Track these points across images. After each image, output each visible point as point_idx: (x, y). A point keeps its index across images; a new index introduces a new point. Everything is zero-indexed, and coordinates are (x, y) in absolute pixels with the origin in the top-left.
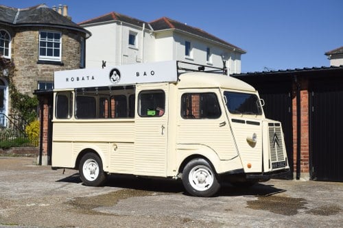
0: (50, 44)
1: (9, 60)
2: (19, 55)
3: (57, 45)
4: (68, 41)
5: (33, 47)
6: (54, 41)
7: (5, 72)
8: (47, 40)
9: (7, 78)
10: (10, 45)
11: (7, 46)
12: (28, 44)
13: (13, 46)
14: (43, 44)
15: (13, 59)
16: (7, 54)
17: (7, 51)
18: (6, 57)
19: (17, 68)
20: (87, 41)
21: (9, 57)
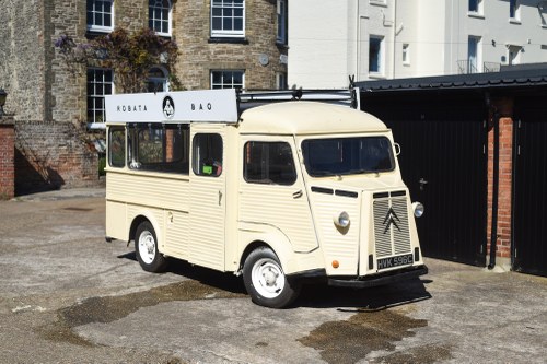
0: (227, 12)
1: (169, 38)
2: (183, 31)
3: (239, 12)
4: (255, 5)
5: (201, 17)
6: (233, 5)
7: (163, 58)
8: (222, 5)
9: (167, 66)
10: (170, 14)
11: (166, 17)
12: (195, 13)
13: (174, 17)
14: (217, 11)
15: (174, 37)
16: (166, 30)
17: (166, 25)
18: (161, 34)
19: (180, 50)
21: (169, 34)
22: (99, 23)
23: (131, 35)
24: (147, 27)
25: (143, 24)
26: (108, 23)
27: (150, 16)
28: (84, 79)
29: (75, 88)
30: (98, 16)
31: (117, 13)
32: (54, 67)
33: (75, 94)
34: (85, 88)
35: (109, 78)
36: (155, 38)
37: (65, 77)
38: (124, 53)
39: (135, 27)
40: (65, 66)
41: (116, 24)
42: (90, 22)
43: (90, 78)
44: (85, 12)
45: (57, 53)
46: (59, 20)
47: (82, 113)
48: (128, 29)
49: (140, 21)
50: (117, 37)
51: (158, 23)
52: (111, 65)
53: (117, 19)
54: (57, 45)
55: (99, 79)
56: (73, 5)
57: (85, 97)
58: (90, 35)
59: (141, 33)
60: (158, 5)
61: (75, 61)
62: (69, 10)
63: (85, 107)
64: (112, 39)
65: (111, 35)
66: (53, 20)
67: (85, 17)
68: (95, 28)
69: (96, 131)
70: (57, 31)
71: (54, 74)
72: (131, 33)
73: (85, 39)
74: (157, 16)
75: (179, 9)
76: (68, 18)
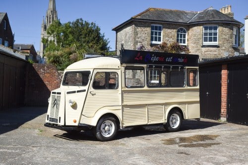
0: (211, 34)
1: (185, 46)
2: (192, 43)
3: (215, 34)
4: (223, 31)
5: (199, 36)
6: (213, 31)
8: (208, 31)
10: (186, 36)
11: (184, 37)
12: (196, 35)
13: (188, 37)
14: (206, 34)
15: (188, 46)
16: (184, 42)
18: (182, 44)
19: (190, 51)
21: (186, 44)
22: (156, 40)
23: (169, 45)
24: (176, 41)
25: (175, 40)
26: (160, 40)
27: (178, 37)
30: (156, 38)
31: (163, 36)
36: (179, 46)
39: (171, 41)
41: (163, 40)
42: (152, 40)
44: (150, 36)
46: (139, 40)
48: (168, 42)
49: (173, 39)
50: (163, 46)
51: (181, 40)
53: (163, 38)
54: (138, 49)
56: (146, 34)
58: (152, 45)
59: (173, 44)
60: (181, 32)
62: (144, 35)
64: (160, 47)
65: (160, 45)
66: (137, 39)
67: (150, 38)
68: (154, 42)
70: (139, 44)
73: (150, 47)
74: (181, 37)
75: (190, 34)
76: (143, 38)
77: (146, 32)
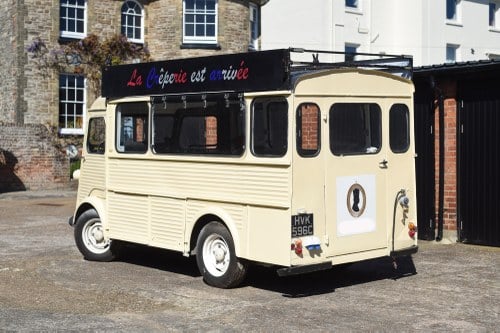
0: (200, 18)
1: (141, 45)
2: (156, 38)
3: (211, 18)
4: (227, 11)
5: (174, 23)
6: (205, 12)
8: (195, 11)
10: (142, 20)
11: (138, 23)
12: (167, 20)
13: (145, 23)
14: (189, 18)
15: (146, 43)
16: (138, 36)
17: (138, 32)
18: (134, 40)
19: (152, 56)
20: (263, 8)
21: (141, 41)
22: (71, 29)
23: (102, 41)
24: (119, 31)
25: (117, 31)
26: (81, 30)
27: (123, 22)
28: (56, 85)
29: (47, 94)
30: (71, 23)
31: (89, 19)
32: (26, 73)
33: (47, 99)
34: (57, 93)
35: (81, 85)
36: (127, 44)
37: (37, 83)
38: (97, 59)
39: (107, 33)
40: (37, 71)
41: (89, 30)
42: (62, 28)
43: (62, 83)
44: (58, 18)
45: (30, 59)
46: (31, 27)
47: (54, 119)
48: (101, 35)
49: (112, 27)
50: (90, 43)
51: (130, 30)
52: (83, 70)
53: (89, 25)
54: (30, 50)
55: (71, 84)
56: (47, 12)
57: (57, 103)
58: (63, 41)
59: (114, 39)
60: (131, 11)
61: (47, 66)
62: (42, 16)
63: (57, 112)
64: (84, 45)
65: (83, 41)
66: (26, 26)
67: (58, 23)
68: (66, 34)
69: (67, 136)
70: (31, 37)
71: (26, 79)
72: (104, 40)
73: (58, 46)
74: (130, 23)
75: (152, 16)
76: (41, 24)
77: (47, 7)
